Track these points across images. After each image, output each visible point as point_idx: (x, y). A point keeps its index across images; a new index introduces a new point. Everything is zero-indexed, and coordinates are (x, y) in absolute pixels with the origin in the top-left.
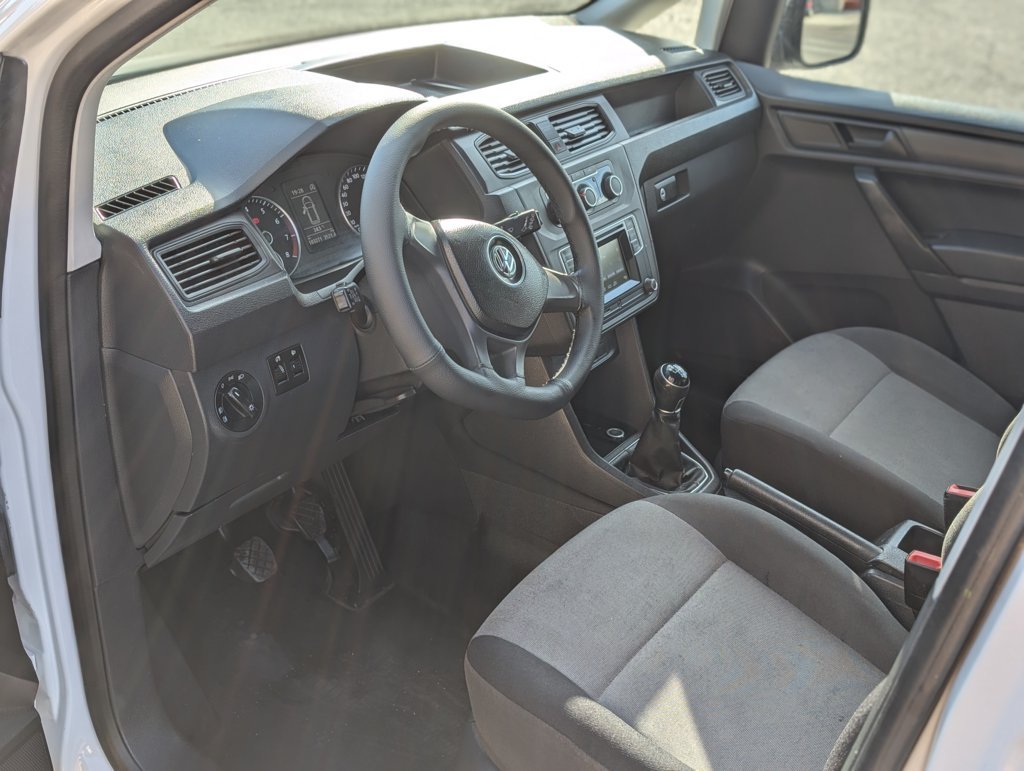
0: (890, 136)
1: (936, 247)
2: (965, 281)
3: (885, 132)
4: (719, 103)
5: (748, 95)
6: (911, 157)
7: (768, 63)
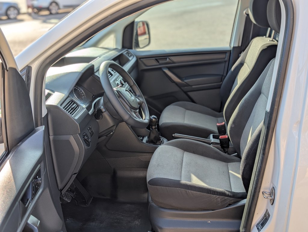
0: (168, 59)
1: (185, 81)
2: (194, 87)
3: (167, 58)
4: (130, 59)
5: (134, 57)
6: (174, 63)
7: (133, 49)
